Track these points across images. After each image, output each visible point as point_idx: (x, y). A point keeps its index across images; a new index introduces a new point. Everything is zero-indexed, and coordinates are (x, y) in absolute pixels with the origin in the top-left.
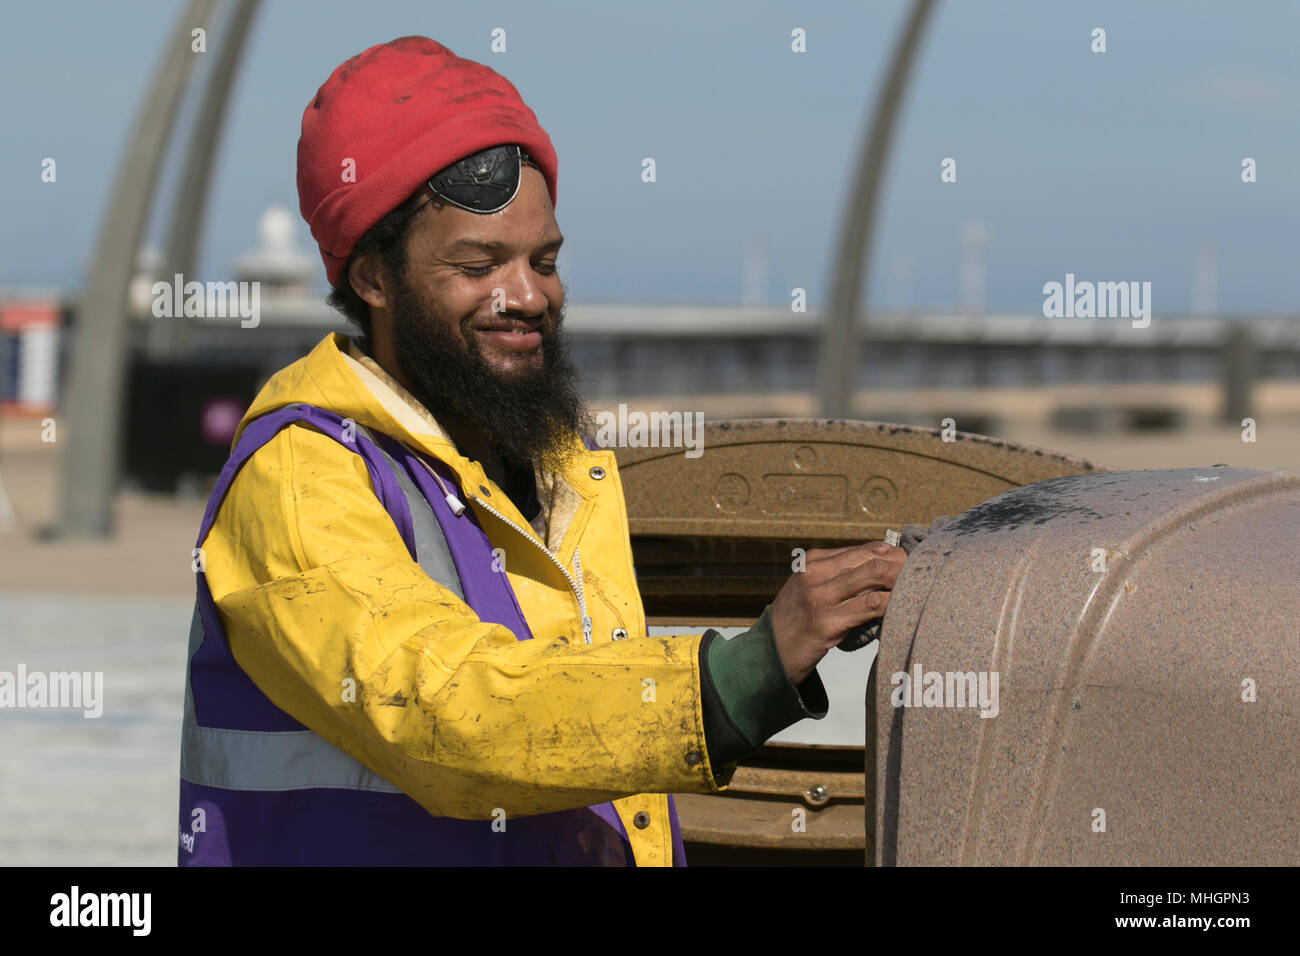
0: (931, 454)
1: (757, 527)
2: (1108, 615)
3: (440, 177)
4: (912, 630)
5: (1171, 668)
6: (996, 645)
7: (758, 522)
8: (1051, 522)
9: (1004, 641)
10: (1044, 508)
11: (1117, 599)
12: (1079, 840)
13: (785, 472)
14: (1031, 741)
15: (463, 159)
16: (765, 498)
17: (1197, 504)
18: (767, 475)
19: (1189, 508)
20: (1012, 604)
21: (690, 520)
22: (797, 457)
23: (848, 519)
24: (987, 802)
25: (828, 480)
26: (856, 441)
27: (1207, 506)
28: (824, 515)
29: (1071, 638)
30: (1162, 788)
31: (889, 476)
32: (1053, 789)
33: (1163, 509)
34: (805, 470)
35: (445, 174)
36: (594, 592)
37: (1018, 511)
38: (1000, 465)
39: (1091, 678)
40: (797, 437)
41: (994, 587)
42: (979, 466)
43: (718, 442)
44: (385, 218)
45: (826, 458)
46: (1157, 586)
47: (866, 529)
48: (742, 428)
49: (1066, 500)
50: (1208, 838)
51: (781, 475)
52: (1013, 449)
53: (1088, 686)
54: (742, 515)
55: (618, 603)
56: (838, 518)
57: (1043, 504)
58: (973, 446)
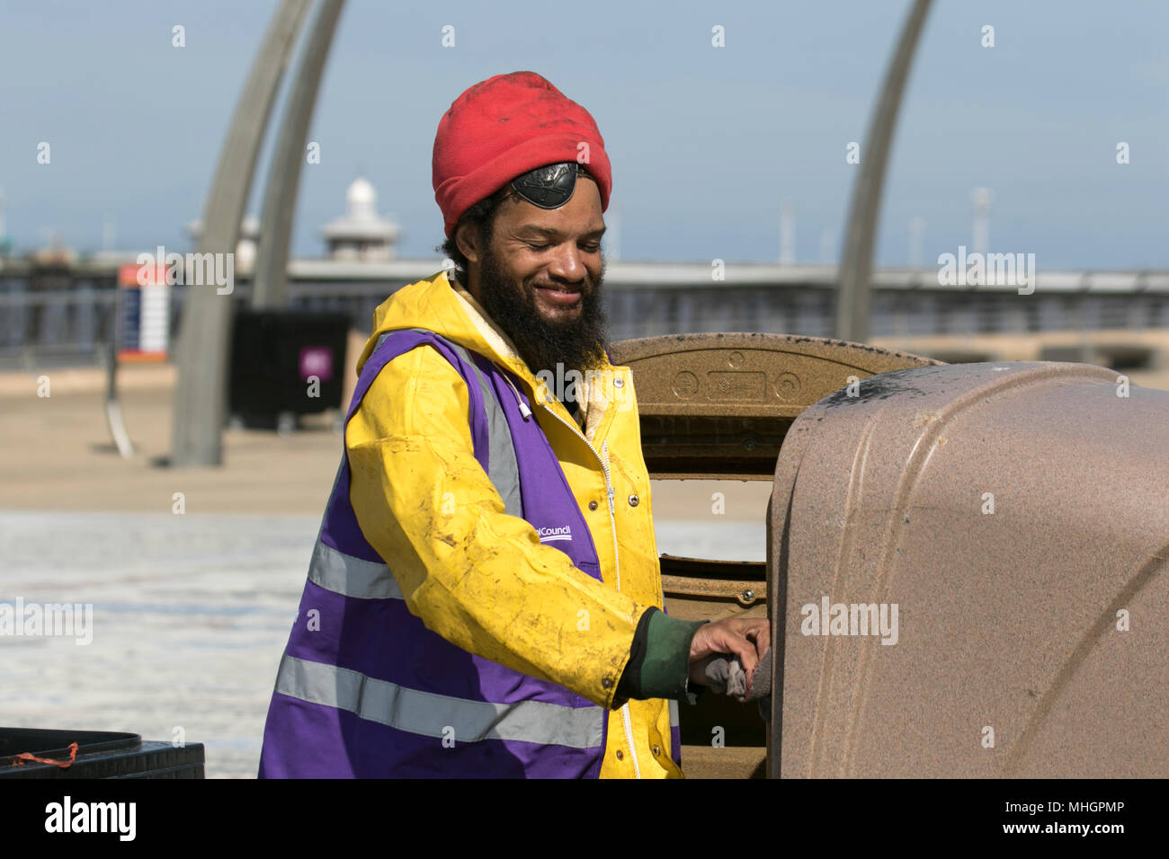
0: (823, 356)
1: (703, 408)
2: (927, 460)
3: (519, 180)
4: (796, 470)
5: (969, 494)
6: (851, 480)
7: (704, 405)
8: (892, 398)
9: (857, 477)
10: (888, 389)
11: (933, 448)
12: (909, 611)
13: (722, 370)
14: (876, 544)
15: (536, 169)
16: (709, 389)
17: (991, 385)
18: (710, 372)
19: (985, 388)
20: (862, 452)
21: (657, 404)
22: (731, 359)
23: (767, 403)
24: (846, 586)
25: (753, 375)
26: (772, 348)
27: (998, 387)
28: (750, 400)
29: (902, 475)
30: (964, 575)
31: (795, 372)
32: (891, 577)
33: (967, 388)
34: (737, 369)
35: (523, 178)
36: (616, 469)
37: (871, 391)
38: (871, 364)
39: (916, 502)
40: (731, 345)
41: (851, 441)
42: (856, 365)
43: (676, 349)
44: (480, 203)
45: (751, 360)
46: (961, 440)
47: (779, 409)
48: (692, 340)
49: (903, 383)
50: (995, 609)
51: (720, 372)
52: (880, 352)
53: (914, 507)
54: (693, 401)
55: (633, 477)
56: (759, 402)
57: (888, 386)
58: (852, 351)
